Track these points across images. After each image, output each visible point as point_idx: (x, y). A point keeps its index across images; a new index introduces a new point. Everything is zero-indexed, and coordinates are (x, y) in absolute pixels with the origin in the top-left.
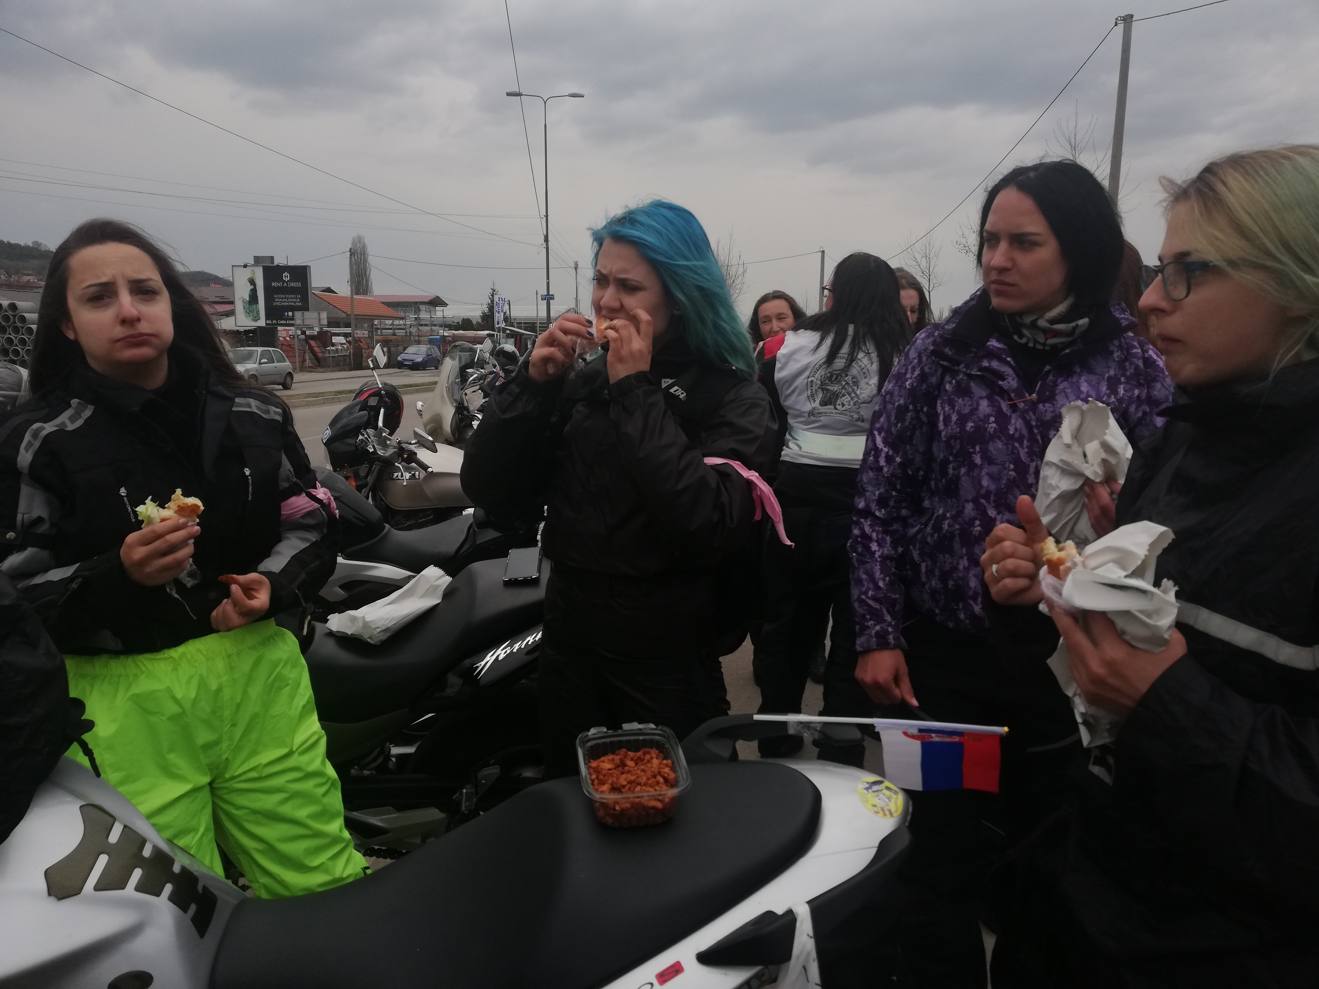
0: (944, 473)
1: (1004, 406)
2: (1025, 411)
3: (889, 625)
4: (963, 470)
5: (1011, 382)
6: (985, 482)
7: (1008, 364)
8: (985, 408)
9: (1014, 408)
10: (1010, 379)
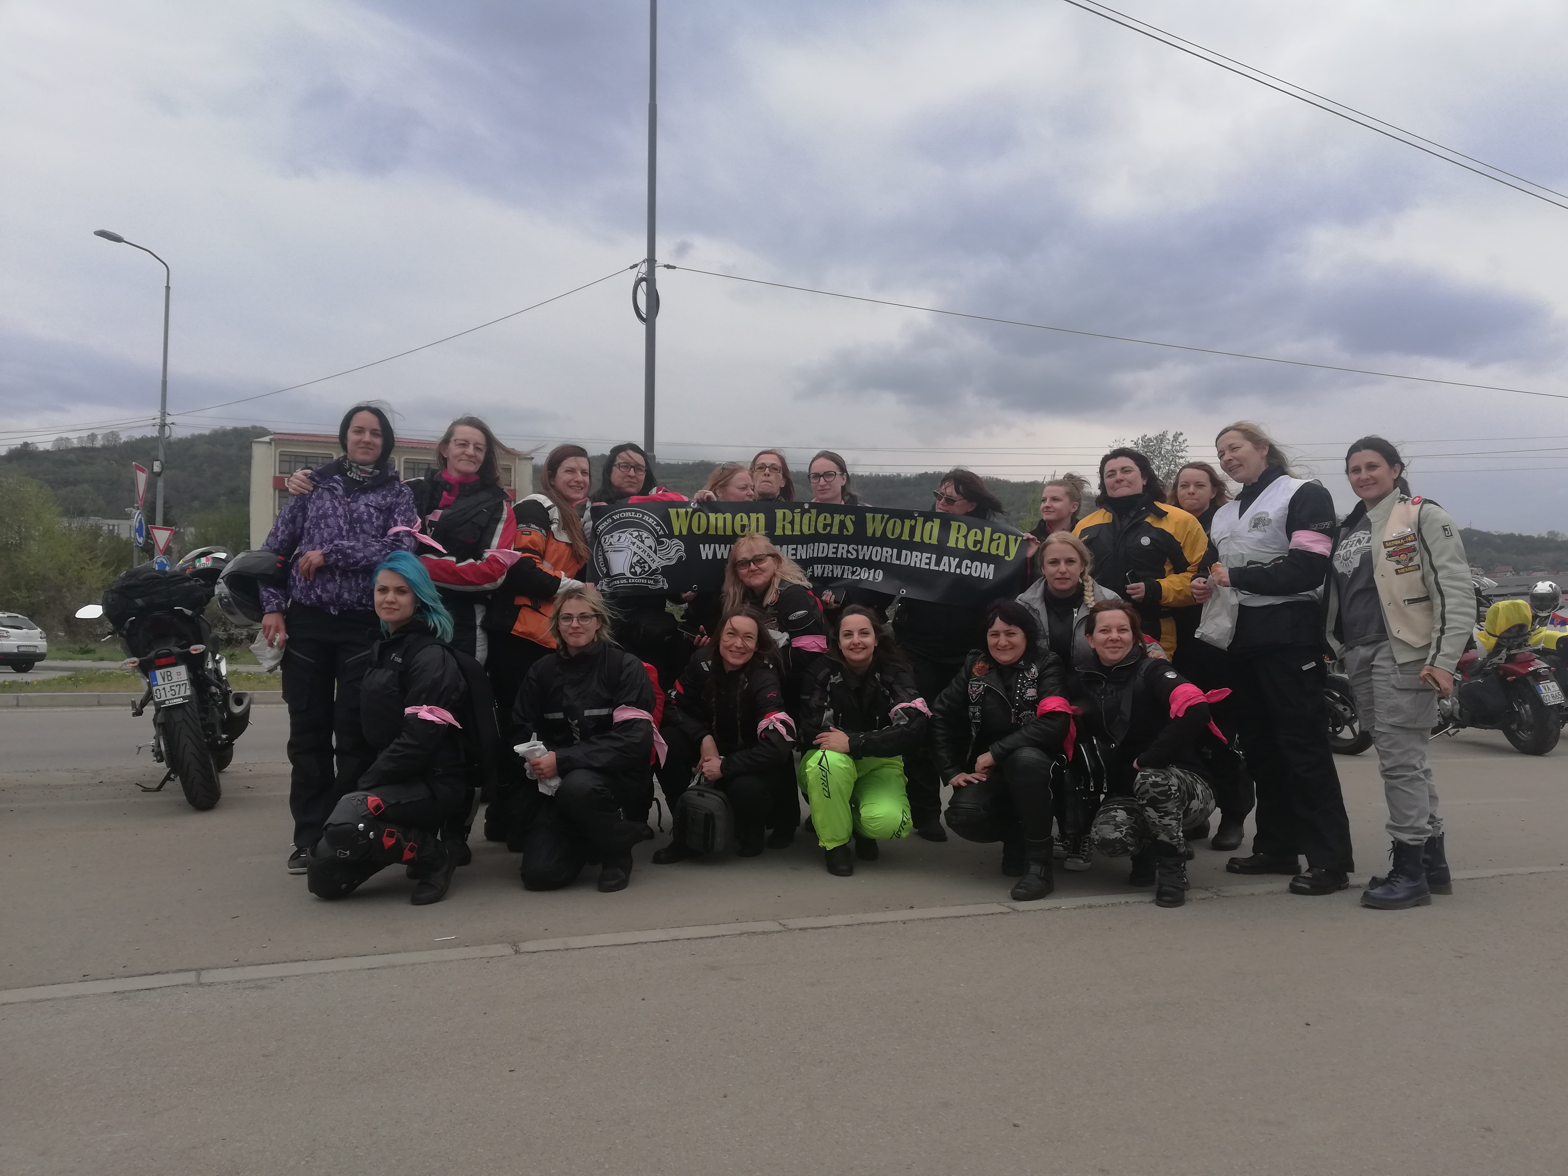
0: (309, 534)
1: (337, 504)
2: (344, 505)
3: (282, 600)
4: (316, 531)
5: (340, 492)
6: (325, 536)
7: (341, 485)
8: (328, 504)
9: (340, 503)
10: (339, 491)
